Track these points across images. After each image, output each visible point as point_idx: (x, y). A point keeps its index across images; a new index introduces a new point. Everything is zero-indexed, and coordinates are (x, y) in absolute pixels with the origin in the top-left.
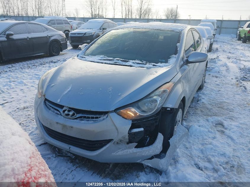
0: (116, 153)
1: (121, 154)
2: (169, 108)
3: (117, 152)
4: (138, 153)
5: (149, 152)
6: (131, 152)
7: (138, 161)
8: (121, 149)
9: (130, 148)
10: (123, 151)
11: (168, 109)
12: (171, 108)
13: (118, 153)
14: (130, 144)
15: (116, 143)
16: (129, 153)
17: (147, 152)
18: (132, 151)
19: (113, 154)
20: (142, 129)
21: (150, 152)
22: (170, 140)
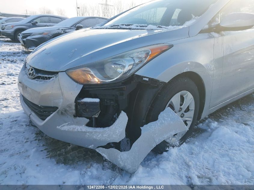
0: (62, 127)
1: (67, 130)
2: (147, 78)
3: (62, 125)
4: (88, 134)
5: (102, 135)
6: (79, 130)
7: (91, 147)
8: (67, 123)
9: (78, 124)
10: (69, 126)
11: (144, 79)
12: (149, 78)
13: (64, 127)
14: (78, 118)
15: (60, 112)
16: (76, 130)
17: (100, 135)
18: (81, 129)
19: (58, 127)
20: (97, 100)
21: (105, 135)
22: (142, 126)
